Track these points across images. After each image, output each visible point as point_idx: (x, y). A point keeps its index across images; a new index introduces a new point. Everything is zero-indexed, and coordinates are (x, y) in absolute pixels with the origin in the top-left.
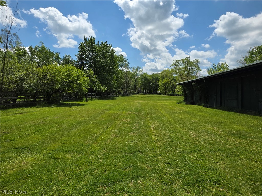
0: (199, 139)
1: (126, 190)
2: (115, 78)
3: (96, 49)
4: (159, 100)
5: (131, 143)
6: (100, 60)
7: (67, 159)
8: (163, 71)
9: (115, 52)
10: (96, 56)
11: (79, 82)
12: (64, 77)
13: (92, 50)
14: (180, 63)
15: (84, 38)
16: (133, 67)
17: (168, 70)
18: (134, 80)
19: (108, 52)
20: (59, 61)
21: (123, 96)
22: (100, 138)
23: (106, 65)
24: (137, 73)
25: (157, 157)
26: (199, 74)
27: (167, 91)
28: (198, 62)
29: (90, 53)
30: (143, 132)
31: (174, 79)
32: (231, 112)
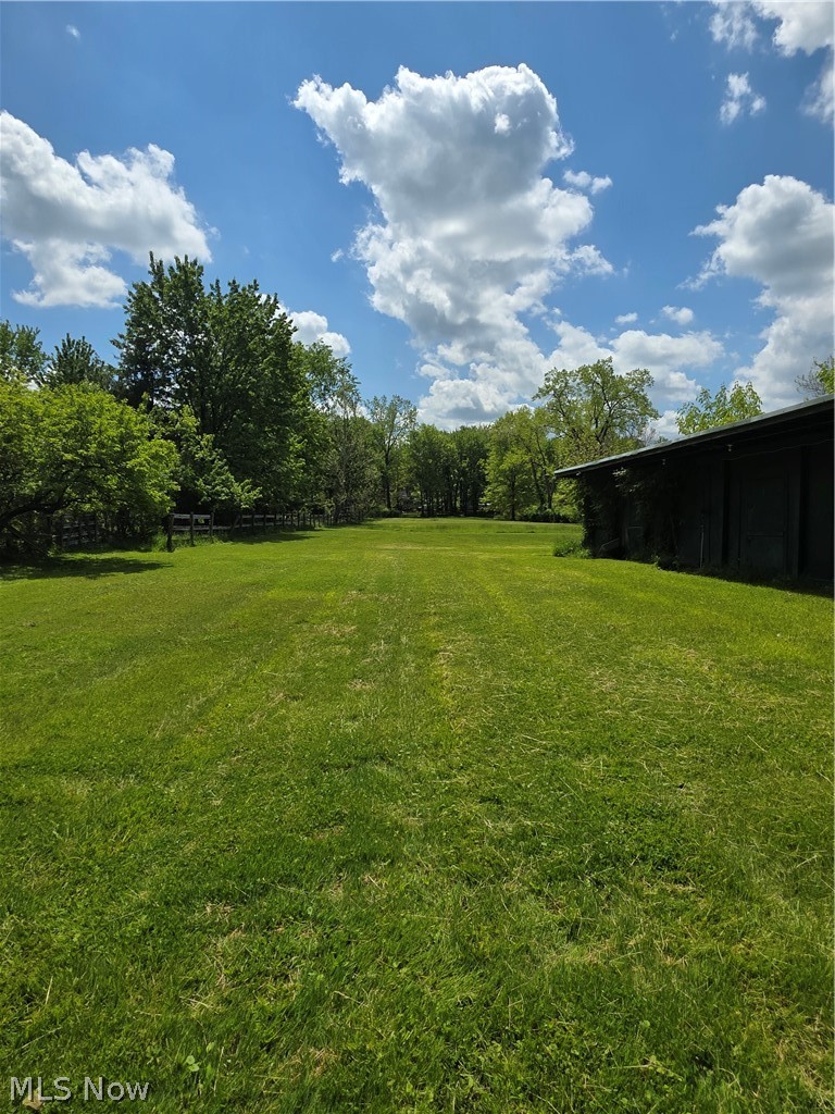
0: (623, 696)
1: (310, 913)
2: (298, 446)
3: (205, 313)
4: (482, 540)
5: (349, 723)
6: (227, 366)
7: (69, 803)
8: (504, 417)
9: (295, 330)
10: (207, 347)
11: (129, 464)
12: (58, 442)
13: (189, 320)
14: (575, 384)
15: (152, 265)
16: (375, 399)
17: (523, 414)
18: (379, 456)
19: (264, 332)
20: (34, 369)
21: (335, 525)
22: (219, 708)
23: (254, 387)
24: (392, 427)
25: (448, 777)
26: (647, 431)
27: (518, 503)
28: (643, 381)
29: (181, 333)
30: (403, 676)
31: (550, 454)
32: (759, 588)
